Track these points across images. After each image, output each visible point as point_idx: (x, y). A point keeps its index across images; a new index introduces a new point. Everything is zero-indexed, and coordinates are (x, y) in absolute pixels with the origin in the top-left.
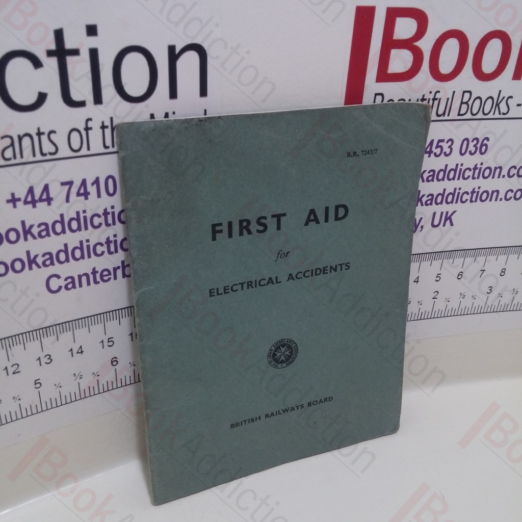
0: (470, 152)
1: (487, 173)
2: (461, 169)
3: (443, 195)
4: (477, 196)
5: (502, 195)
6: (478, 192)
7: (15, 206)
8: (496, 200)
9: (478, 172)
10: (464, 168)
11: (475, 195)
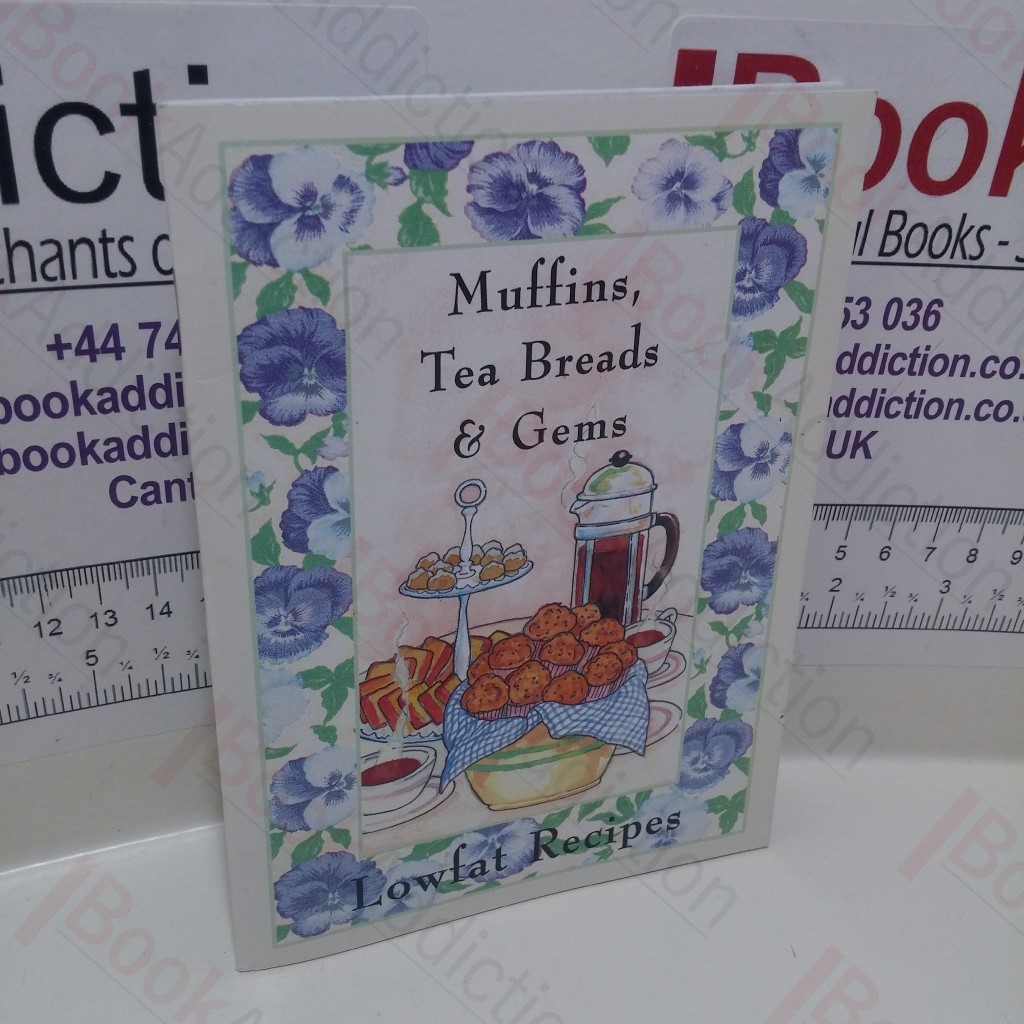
0: (905, 325)
1: (939, 365)
2: (886, 355)
3: (850, 400)
4: (917, 407)
5: (969, 409)
6: (921, 400)
7: (60, 357)
8: (958, 417)
9: (921, 362)
10: (891, 353)
11: (914, 405)
